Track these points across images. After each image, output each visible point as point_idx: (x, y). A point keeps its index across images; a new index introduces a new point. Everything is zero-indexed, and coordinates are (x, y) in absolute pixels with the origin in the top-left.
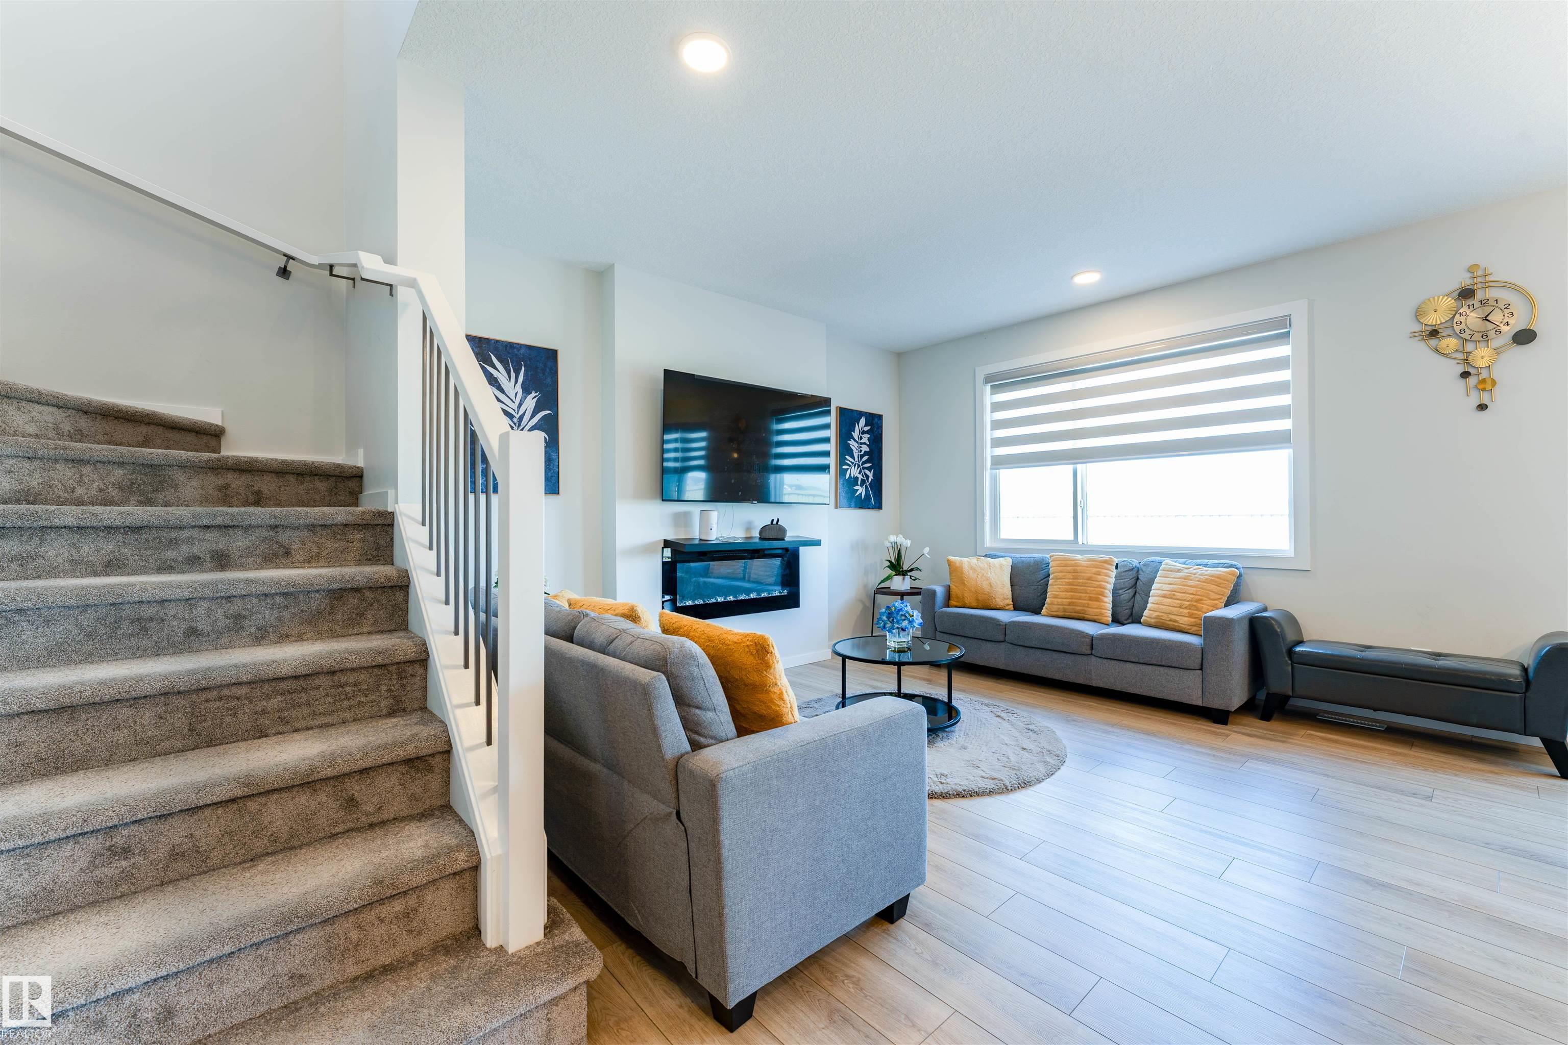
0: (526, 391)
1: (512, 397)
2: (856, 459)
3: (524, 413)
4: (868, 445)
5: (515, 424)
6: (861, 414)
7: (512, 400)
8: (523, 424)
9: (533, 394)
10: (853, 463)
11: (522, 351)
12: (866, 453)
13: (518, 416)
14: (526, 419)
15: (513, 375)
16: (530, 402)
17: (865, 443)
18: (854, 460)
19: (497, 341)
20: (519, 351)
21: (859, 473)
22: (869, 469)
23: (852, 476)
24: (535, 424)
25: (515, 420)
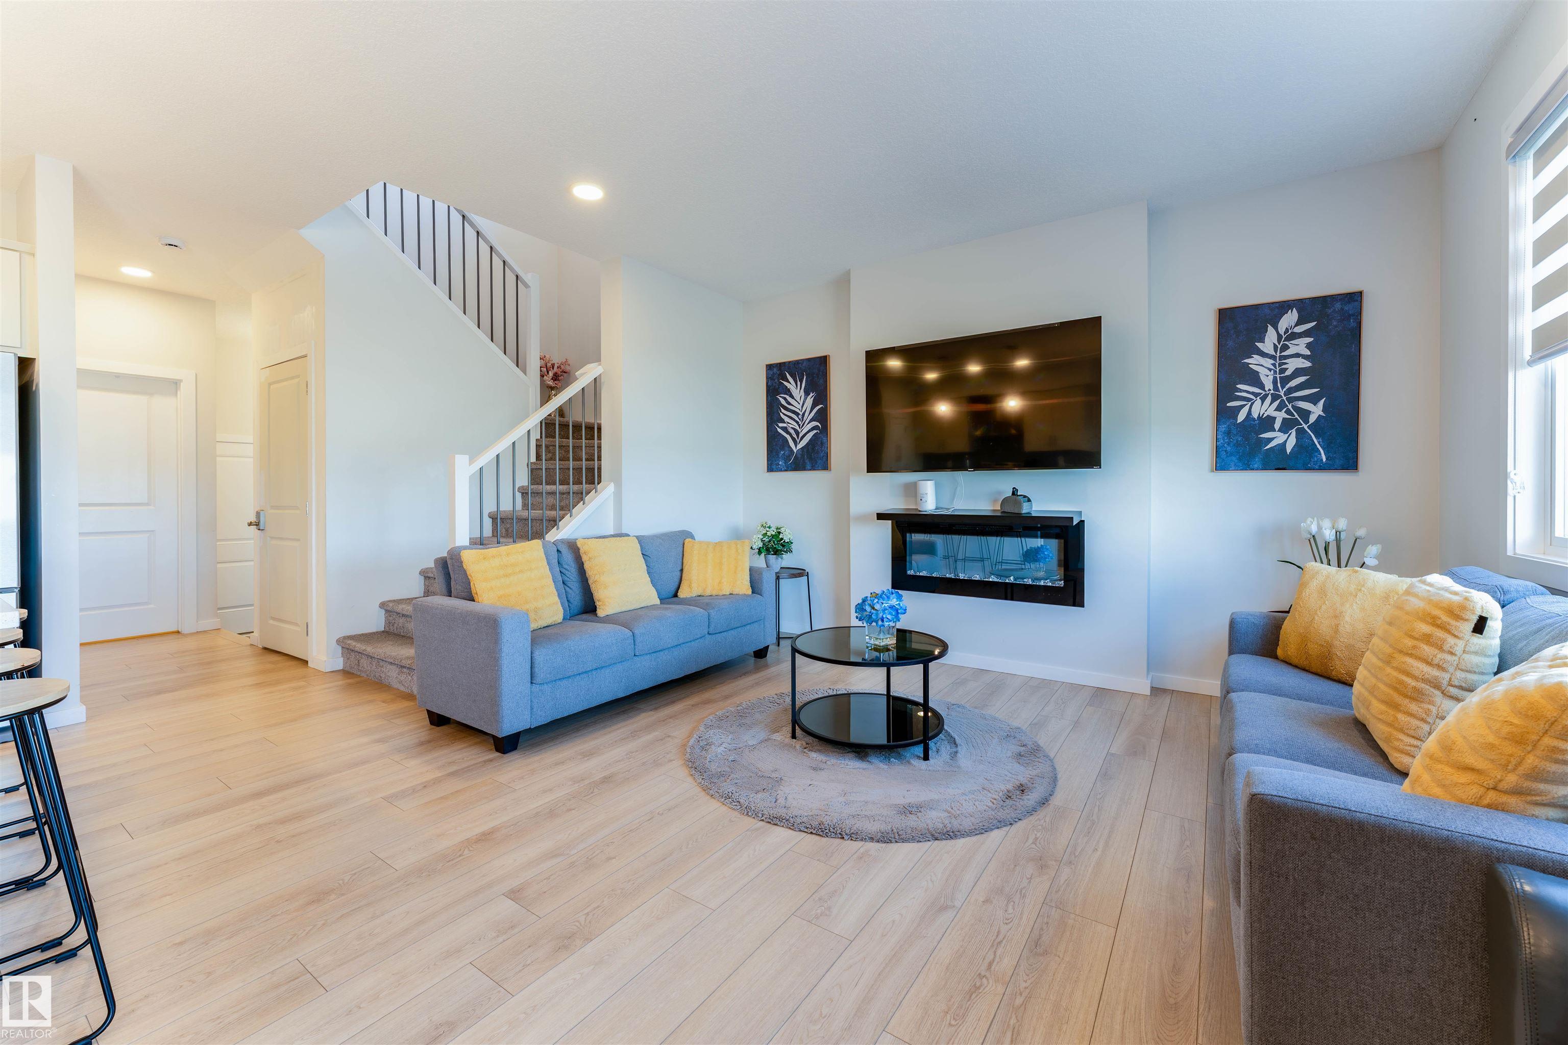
0: (807, 393)
1: (798, 399)
2: (1269, 385)
3: (806, 411)
4: (1305, 357)
5: (800, 420)
6: (1283, 307)
7: (798, 402)
8: (805, 419)
9: (811, 395)
10: (1256, 395)
11: (805, 363)
12: (1298, 372)
13: (801, 413)
14: (806, 414)
15: (799, 383)
16: (810, 401)
17: (1297, 355)
18: (1262, 387)
19: (790, 362)
20: (802, 364)
21: (1279, 409)
22: (1313, 399)
23: (1255, 415)
24: (812, 418)
25: (800, 417)
